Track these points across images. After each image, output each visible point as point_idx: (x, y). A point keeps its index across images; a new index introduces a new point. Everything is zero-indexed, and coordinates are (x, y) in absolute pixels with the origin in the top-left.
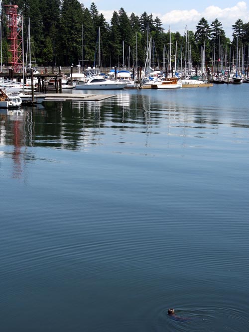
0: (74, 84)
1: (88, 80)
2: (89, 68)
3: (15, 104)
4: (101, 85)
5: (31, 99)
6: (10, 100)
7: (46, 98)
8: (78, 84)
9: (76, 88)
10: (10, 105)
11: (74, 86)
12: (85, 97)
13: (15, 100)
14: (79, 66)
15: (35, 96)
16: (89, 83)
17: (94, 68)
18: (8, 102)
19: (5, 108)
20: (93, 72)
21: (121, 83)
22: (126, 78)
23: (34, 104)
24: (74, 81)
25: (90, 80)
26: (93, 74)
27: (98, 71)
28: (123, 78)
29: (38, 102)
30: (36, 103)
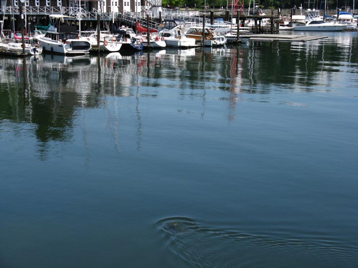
0: (294, 26)
1: (307, 22)
2: (309, 10)
3: (218, 42)
4: (319, 27)
5: (236, 39)
6: (214, 39)
7: (251, 39)
8: (298, 25)
9: (295, 29)
10: (214, 43)
11: (293, 27)
12: (293, 38)
13: (219, 39)
14: (301, 8)
15: (240, 36)
16: (307, 25)
17: (314, 10)
18: (212, 41)
19: (209, 46)
20: (312, 14)
21: (341, 25)
22: (348, 20)
23: (239, 44)
24: (294, 22)
25: (309, 22)
26: (312, 16)
27: (317, 13)
28: (344, 20)
29: (242, 42)
30: (240, 42)
